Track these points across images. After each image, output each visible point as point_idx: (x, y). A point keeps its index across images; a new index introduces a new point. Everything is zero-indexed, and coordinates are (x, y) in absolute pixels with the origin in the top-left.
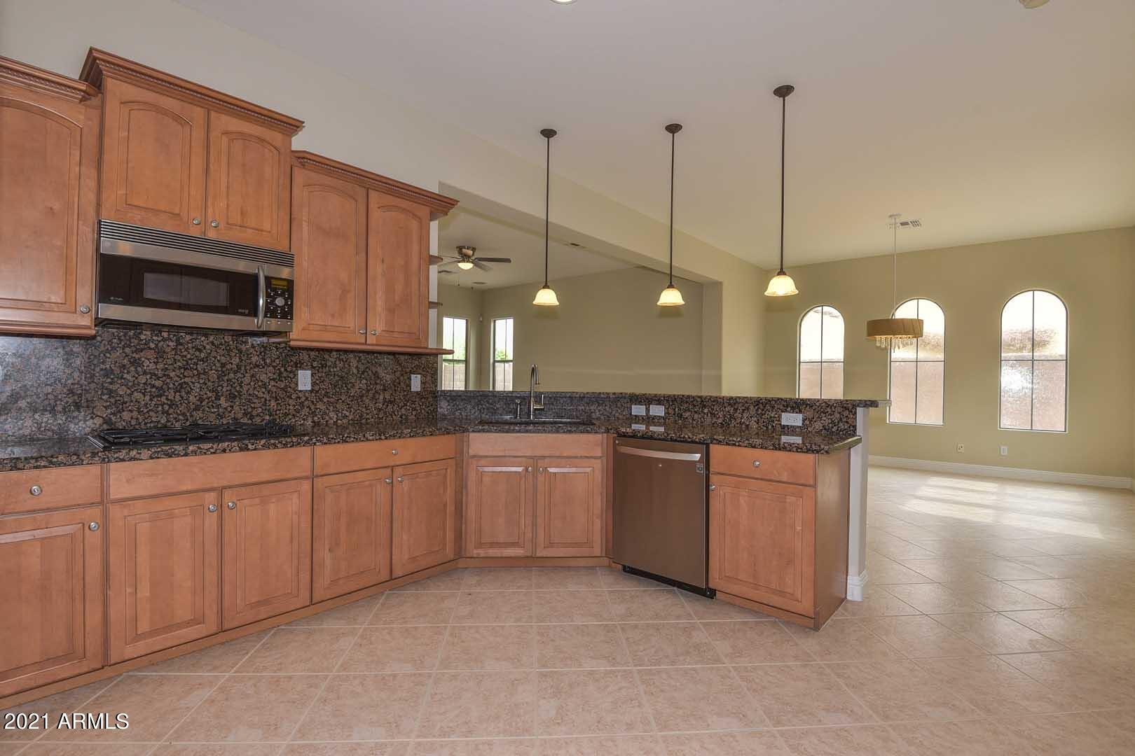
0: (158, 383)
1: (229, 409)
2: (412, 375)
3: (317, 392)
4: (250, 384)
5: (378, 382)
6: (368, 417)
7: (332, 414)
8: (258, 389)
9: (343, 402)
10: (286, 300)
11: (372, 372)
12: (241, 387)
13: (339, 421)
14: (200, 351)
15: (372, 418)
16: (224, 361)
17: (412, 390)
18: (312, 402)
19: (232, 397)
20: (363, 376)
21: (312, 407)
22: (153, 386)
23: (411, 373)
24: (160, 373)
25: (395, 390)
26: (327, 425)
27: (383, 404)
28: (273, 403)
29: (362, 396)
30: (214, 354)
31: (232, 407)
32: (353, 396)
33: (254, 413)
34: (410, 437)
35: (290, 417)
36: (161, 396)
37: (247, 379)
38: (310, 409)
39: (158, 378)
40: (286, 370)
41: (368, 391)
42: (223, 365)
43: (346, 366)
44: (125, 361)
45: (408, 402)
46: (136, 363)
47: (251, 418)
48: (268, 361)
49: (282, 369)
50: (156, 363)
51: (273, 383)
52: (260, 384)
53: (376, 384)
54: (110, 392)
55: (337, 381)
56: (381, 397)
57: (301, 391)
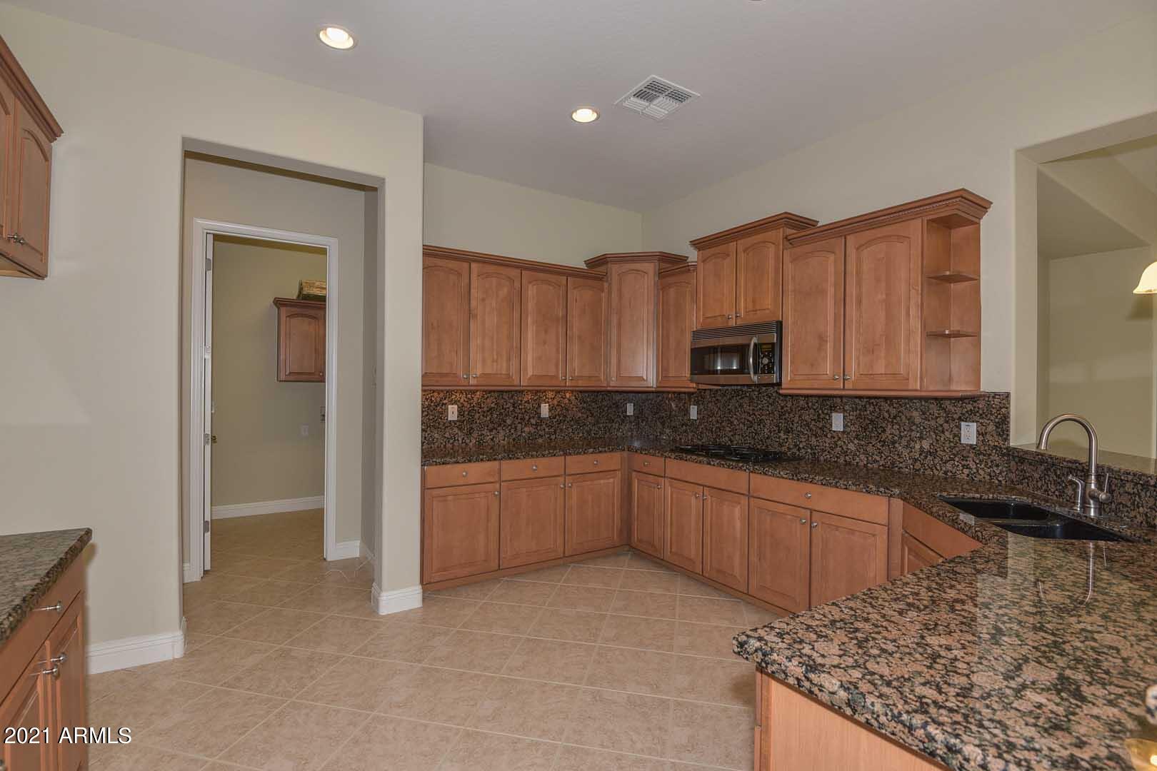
0: (751, 419)
1: (786, 440)
2: (962, 423)
3: (849, 433)
4: (798, 423)
5: (914, 428)
6: (901, 465)
7: (862, 457)
8: (804, 427)
9: (873, 446)
11: (906, 417)
12: (793, 424)
13: (869, 465)
14: (770, 397)
15: (906, 467)
16: (782, 405)
17: (962, 442)
18: (844, 442)
19: (787, 432)
20: (895, 421)
21: (844, 447)
22: (748, 421)
23: (960, 419)
24: (751, 413)
25: (937, 441)
26: (857, 466)
27: (920, 454)
28: (814, 439)
29: (894, 443)
30: (777, 399)
31: (787, 439)
32: (884, 442)
33: (801, 446)
35: (826, 453)
36: (751, 427)
37: (796, 419)
38: (843, 449)
39: (750, 416)
40: (823, 412)
41: (901, 437)
42: (782, 408)
43: (877, 410)
44: (737, 405)
45: (955, 455)
46: (741, 406)
47: (799, 450)
48: (810, 404)
49: (820, 412)
50: (749, 406)
51: (813, 423)
52: (805, 423)
53: (912, 431)
54: (732, 422)
55: (867, 425)
56: (918, 446)
57: (834, 431)
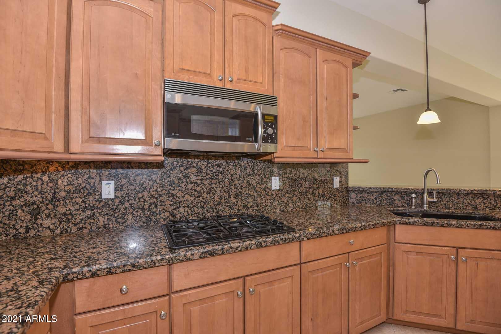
0: (198, 189)
1: (236, 203)
2: (334, 177)
3: (282, 190)
4: (246, 187)
5: (315, 182)
6: (310, 206)
7: (290, 205)
8: (251, 190)
9: (296, 196)
10: (273, 129)
11: (312, 176)
12: (242, 189)
13: (294, 209)
14: (220, 167)
15: (312, 206)
16: (232, 173)
17: (334, 187)
18: (280, 197)
19: (237, 196)
20: (307, 179)
21: (280, 201)
22: (195, 191)
23: (333, 175)
24: (199, 182)
25: (325, 188)
26: (288, 212)
27: (318, 197)
28: (259, 199)
29: (306, 192)
30: (227, 168)
31: (237, 202)
32: (302, 193)
33: (249, 206)
34: (361, 230)
35: (268, 207)
36: (199, 197)
37: (244, 185)
38: (279, 202)
39: (198, 186)
40: (265, 177)
41: (310, 189)
42: (232, 176)
43: (298, 173)
44: (181, 176)
45: (332, 195)
46: (186, 176)
47: (247, 209)
48: (256, 172)
49: (263, 177)
50: (197, 176)
51: (258, 186)
52: (252, 186)
53: (314, 184)
54: (173, 195)
55: (293, 183)
56: (317, 193)
57: (273, 190)
